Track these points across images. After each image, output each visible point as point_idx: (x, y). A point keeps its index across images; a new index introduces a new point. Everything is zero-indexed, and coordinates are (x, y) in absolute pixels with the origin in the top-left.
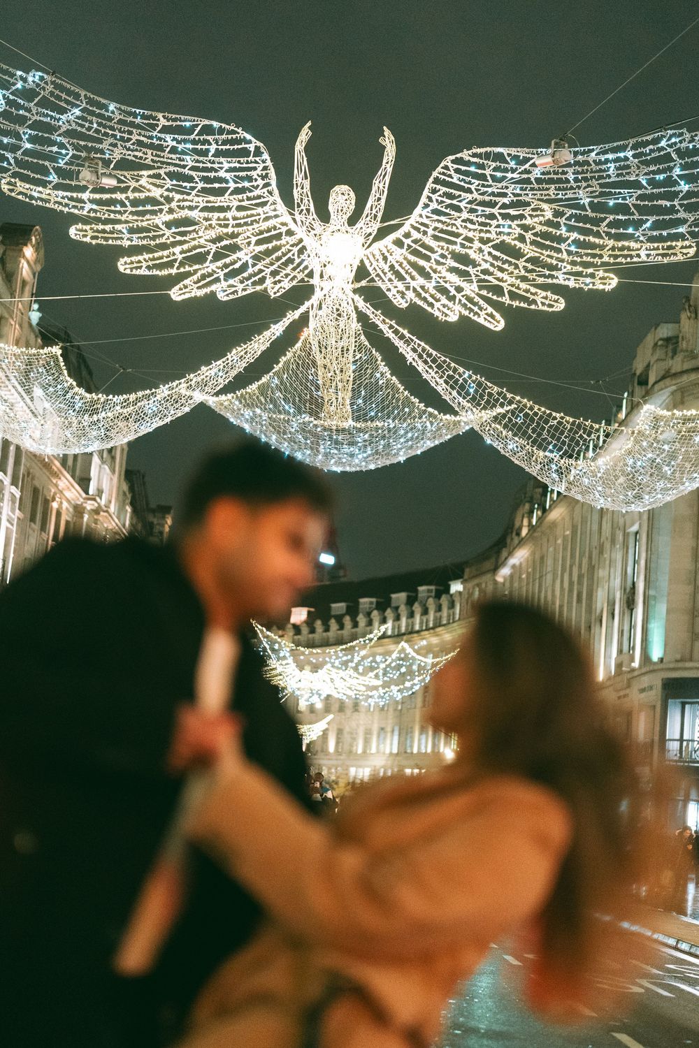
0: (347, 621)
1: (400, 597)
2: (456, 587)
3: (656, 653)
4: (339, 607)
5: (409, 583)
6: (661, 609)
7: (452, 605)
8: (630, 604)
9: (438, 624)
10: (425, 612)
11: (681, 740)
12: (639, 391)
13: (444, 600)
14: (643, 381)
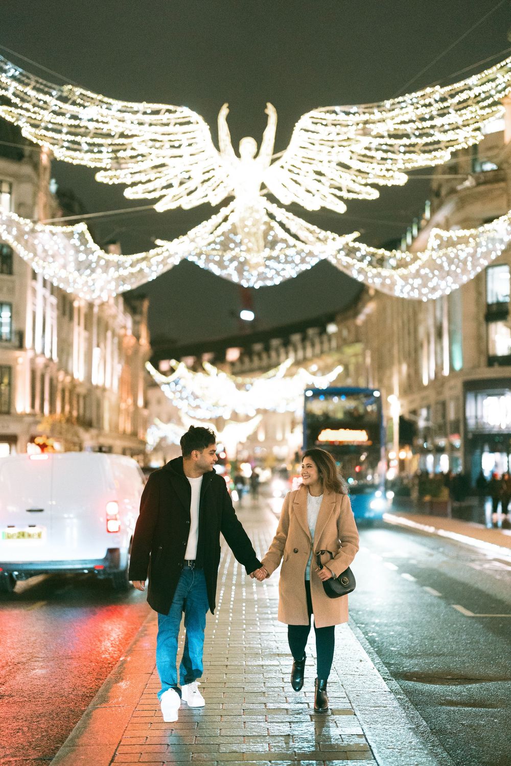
0: (264, 356)
1: (296, 338)
2: (332, 328)
3: (458, 365)
4: (258, 347)
5: (301, 328)
6: (459, 337)
7: (330, 340)
8: (439, 335)
9: (322, 352)
10: (313, 345)
11: (476, 417)
12: (436, 201)
13: (325, 338)
14: (438, 194)
